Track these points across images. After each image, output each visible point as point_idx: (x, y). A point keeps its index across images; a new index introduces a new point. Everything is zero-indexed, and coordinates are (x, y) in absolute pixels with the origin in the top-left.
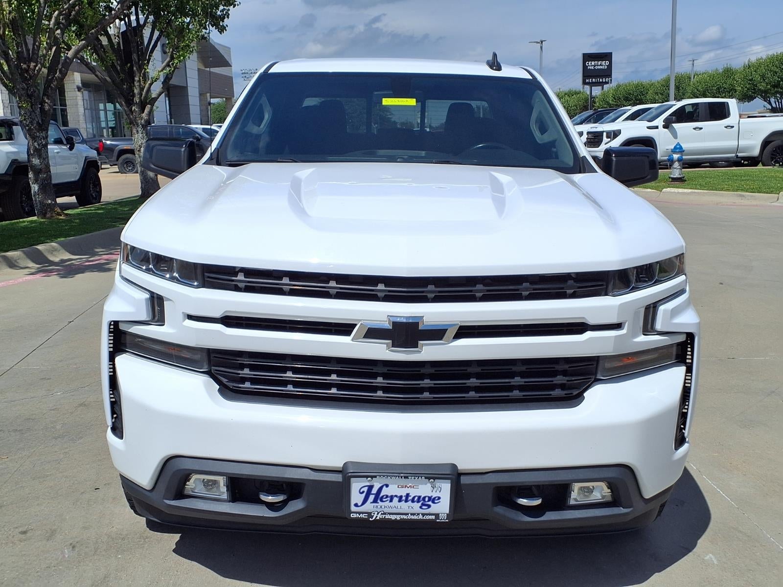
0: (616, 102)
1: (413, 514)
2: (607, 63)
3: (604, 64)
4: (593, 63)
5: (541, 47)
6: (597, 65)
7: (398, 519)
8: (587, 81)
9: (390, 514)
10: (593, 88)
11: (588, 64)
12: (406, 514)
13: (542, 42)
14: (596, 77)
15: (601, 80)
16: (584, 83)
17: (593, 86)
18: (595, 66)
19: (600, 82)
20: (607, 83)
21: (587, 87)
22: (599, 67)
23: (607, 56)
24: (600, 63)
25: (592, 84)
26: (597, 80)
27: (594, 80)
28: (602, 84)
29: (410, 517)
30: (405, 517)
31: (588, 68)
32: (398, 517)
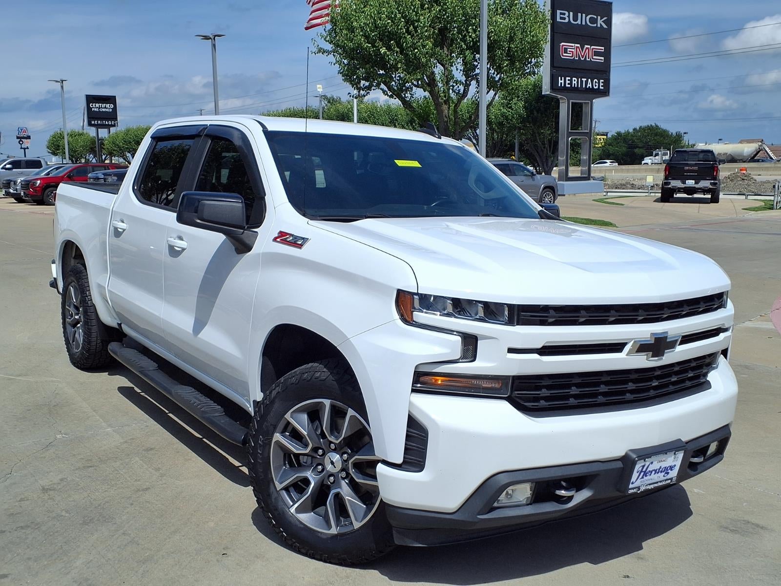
0: (127, 145)
1: (660, 482)
2: (112, 106)
3: (108, 107)
4: (97, 105)
5: (62, 87)
6: (102, 108)
7: (653, 487)
8: (93, 122)
9: (650, 484)
10: (99, 130)
11: (92, 105)
12: (657, 483)
13: (62, 81)
14: (102, 119)
15: (107, 123)
16: (90, 124)
17: (100, 128)
18: (99, 108)
19: (105, 125)
20: (114, 126)
21: (94, 129)
22: (104, 110)
23: (111, 100)
24: (104, 106)
25: (98, 126)
26: (103, 122)
27: (99, 122)
28: (108, 127)
29: (660, 484)
30: (656, 485)
31: (93, 109)
32: (652, 486)
